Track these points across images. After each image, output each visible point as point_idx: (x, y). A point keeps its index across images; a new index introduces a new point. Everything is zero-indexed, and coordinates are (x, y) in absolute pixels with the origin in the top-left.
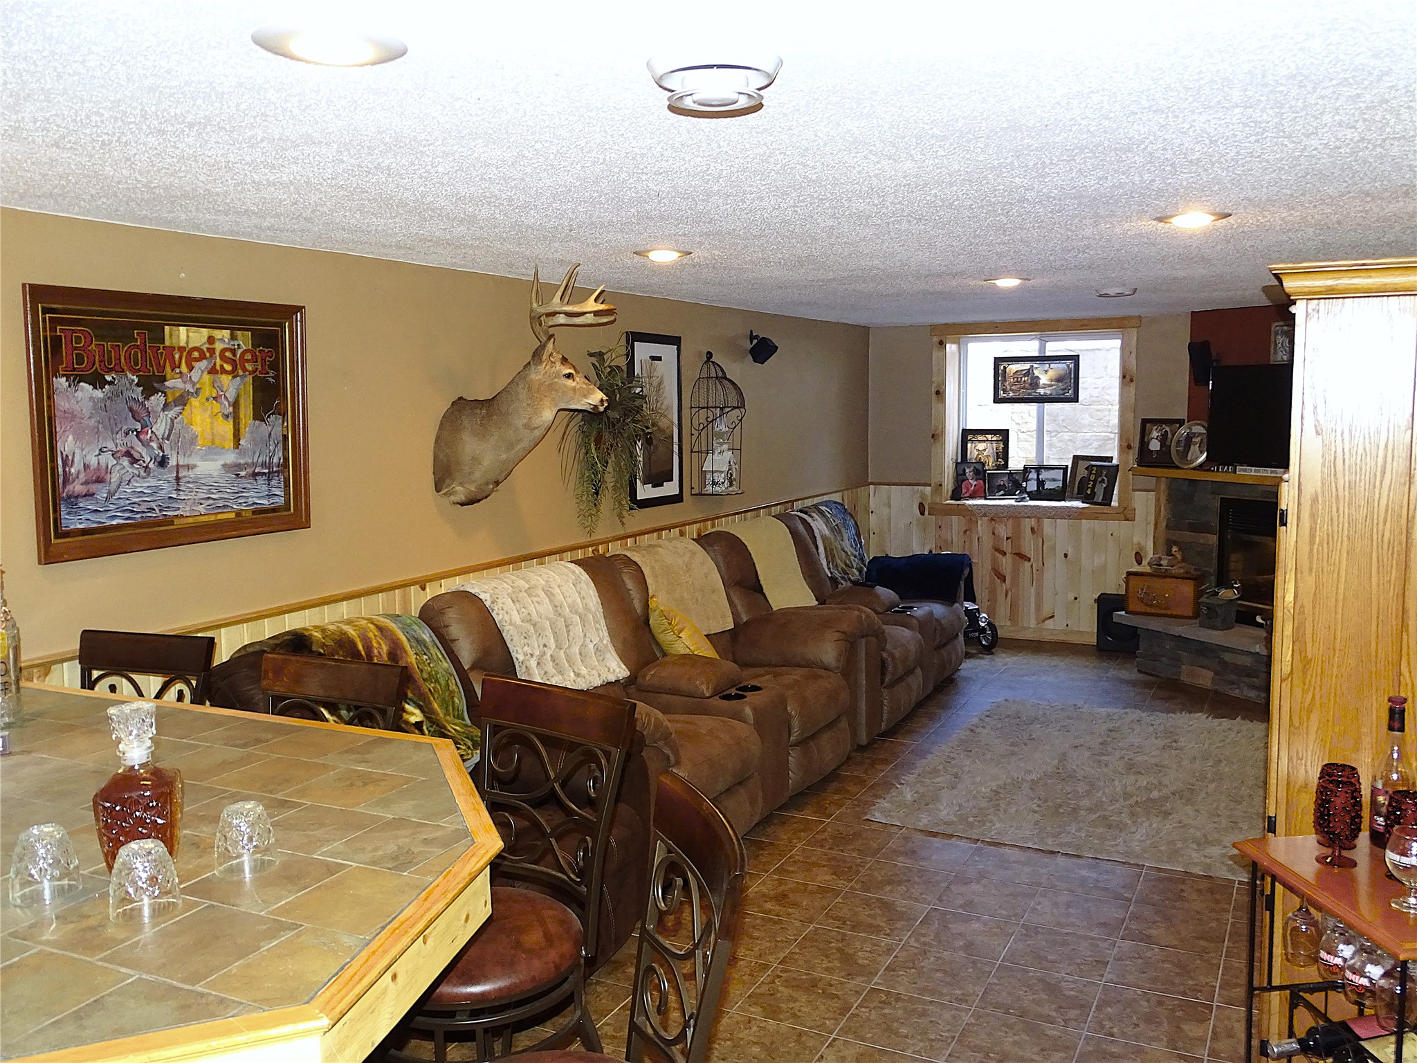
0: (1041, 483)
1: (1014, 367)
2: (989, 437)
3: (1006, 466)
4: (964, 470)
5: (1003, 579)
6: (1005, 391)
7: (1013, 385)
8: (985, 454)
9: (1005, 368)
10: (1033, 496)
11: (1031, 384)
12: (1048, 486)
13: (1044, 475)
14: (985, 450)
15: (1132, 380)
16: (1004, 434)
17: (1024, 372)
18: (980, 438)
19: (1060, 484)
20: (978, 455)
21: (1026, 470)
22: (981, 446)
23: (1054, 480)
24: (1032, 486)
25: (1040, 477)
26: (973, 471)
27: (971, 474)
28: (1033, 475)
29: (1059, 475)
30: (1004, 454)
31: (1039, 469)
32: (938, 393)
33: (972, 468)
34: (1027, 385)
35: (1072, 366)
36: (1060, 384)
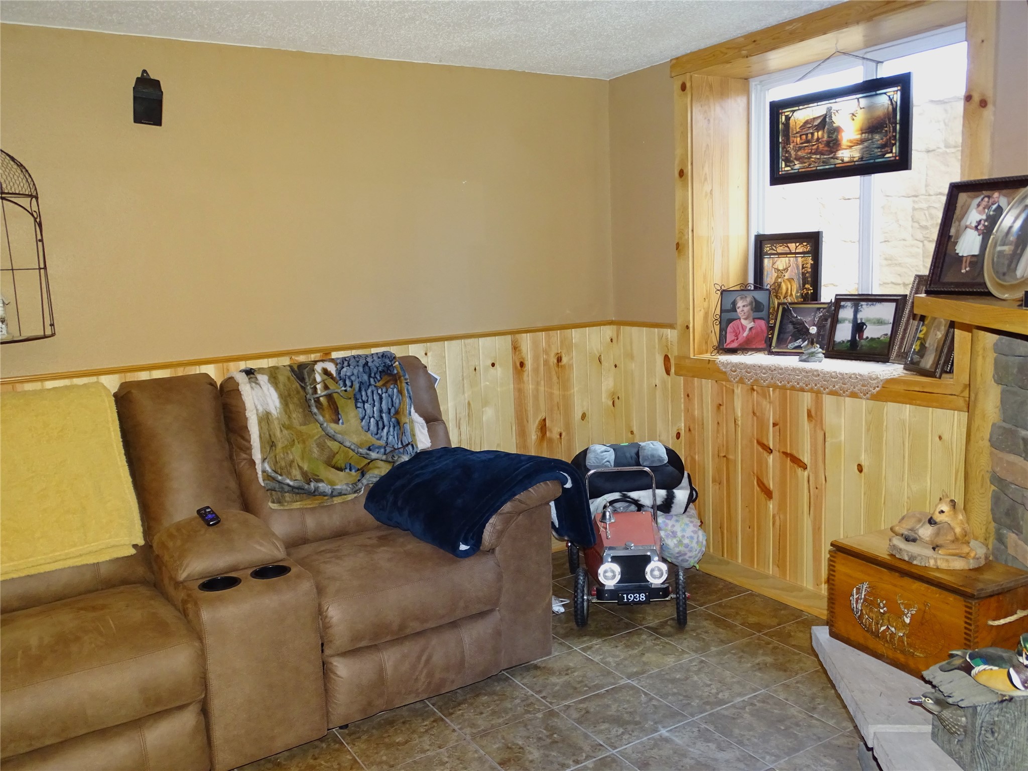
0: (858, 328)
1: (801, 115)
2: (792, 246)
3: (815, 296)
4: (734, 304)
5: (768, 494)
6: (788, 161)
7: (800, 149)
8: (787, 275)
9: (788, 118)
10: (834, 352)
11: (828, 144)
12: (870, 332)
13: (868, 312)
14: (786, 269)
15: (983, 103)
16: (813, 240)
17: (816, 123)
18: (780, 249)
19: (888, 329)
20: (778, 277)
21: (839, 301)
22: (782, 263)
23: (880, 322)
24: (843, 333)
25: (859, 316)
26: (751, 303)
27: (746, 309)
28: (847, 313)
29: (887, 311)
30: (813, 277)
31: (859, 300)
32: (682, 173)
33: (749, 299)
34: (821, 146)
35: (897, 97)
36: (877, 137)
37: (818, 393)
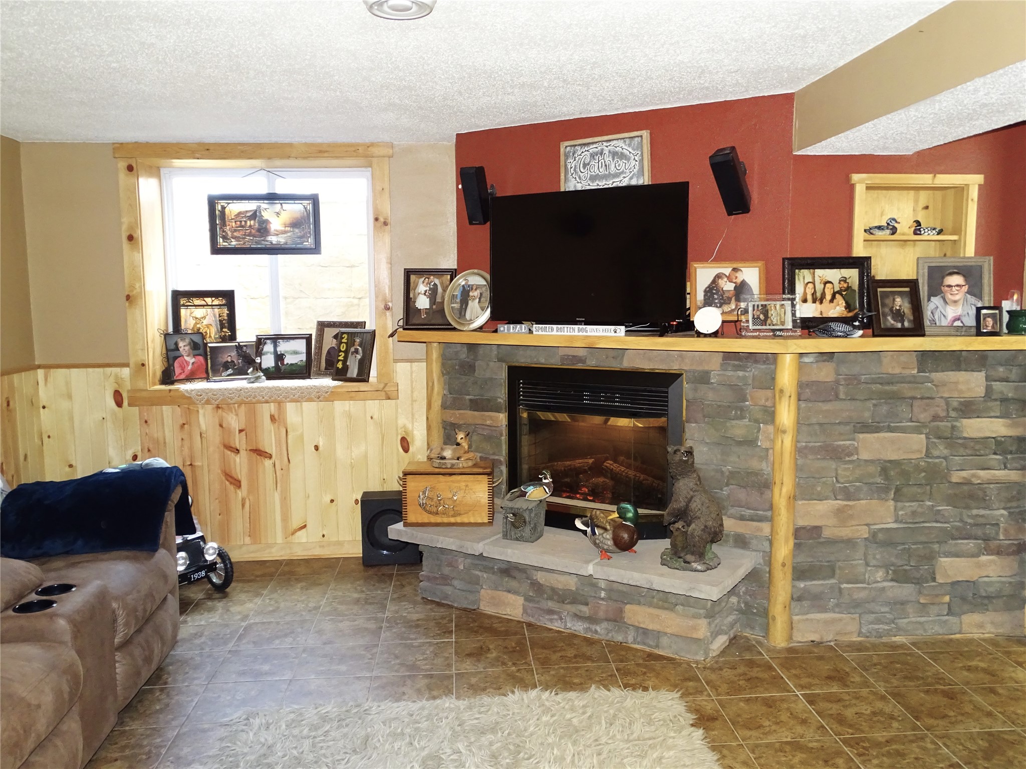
0: (279, 357)
1: (234, 208)
2: (209, 300)
3: (233, 337)
4: (176, 344)
5: (237, 484)
6: (225, 238)
7: (235, 231)
8: (205, 322)
9: (223, 208)
10: (271, 374)
11: (259, 230)
12: (289, 360)
13: (283, 347)
14: (204, 318)
15: (385, 224)
16: (228, 297)
17: (249, 214)
18: (197, 302)
19: (303, 357)
20: (196, 323)
21: (260, 342)
22: (199, 312)
23: (296, 353)
24: (268, 361)
25: (278, 349)
26: (190, 344)
27: (187, 348)
28: (268, 347)
29: (301, 345)
30: (229, 324)
31: (276, 339)
32: (130, 238)
33: (187, 341)
34: (253, 231)
35: (310, 207)
36: (297, 230)
37: (280, 404)
